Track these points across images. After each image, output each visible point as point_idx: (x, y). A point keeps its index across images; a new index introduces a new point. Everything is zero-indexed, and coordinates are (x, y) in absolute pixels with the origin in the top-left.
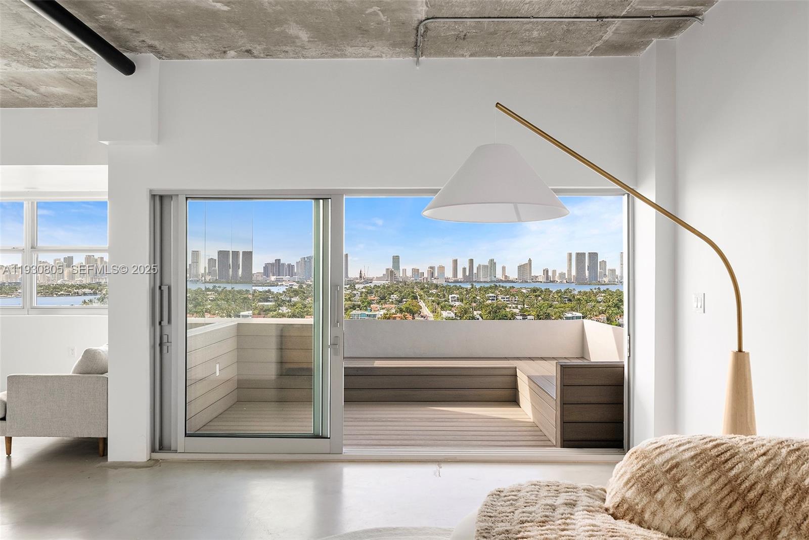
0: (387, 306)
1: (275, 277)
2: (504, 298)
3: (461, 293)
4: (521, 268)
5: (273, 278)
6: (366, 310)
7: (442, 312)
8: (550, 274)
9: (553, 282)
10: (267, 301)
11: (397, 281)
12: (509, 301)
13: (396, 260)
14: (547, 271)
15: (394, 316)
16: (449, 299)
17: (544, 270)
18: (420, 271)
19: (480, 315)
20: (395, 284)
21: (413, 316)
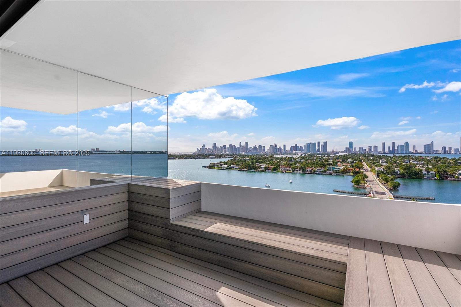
0: (345, 164)
1: (295, 151)
2: (415, 162)
3: (387, 159)
4: (427, 147)
5: (294, 152)
6: (335, 166)
7: (375, 168)
8: (447, 149)
9: (450, 153)
10: (291, 161)
11: (351, 153)
12: (418, 163)
13: (351, 144)
14: (445, 148)
15: (349, 169)
16: (380, 162)
17: (442, 147)
18: (364, 148)
19: (399, 170)
20: (350, 154)
21: (359, 169)
